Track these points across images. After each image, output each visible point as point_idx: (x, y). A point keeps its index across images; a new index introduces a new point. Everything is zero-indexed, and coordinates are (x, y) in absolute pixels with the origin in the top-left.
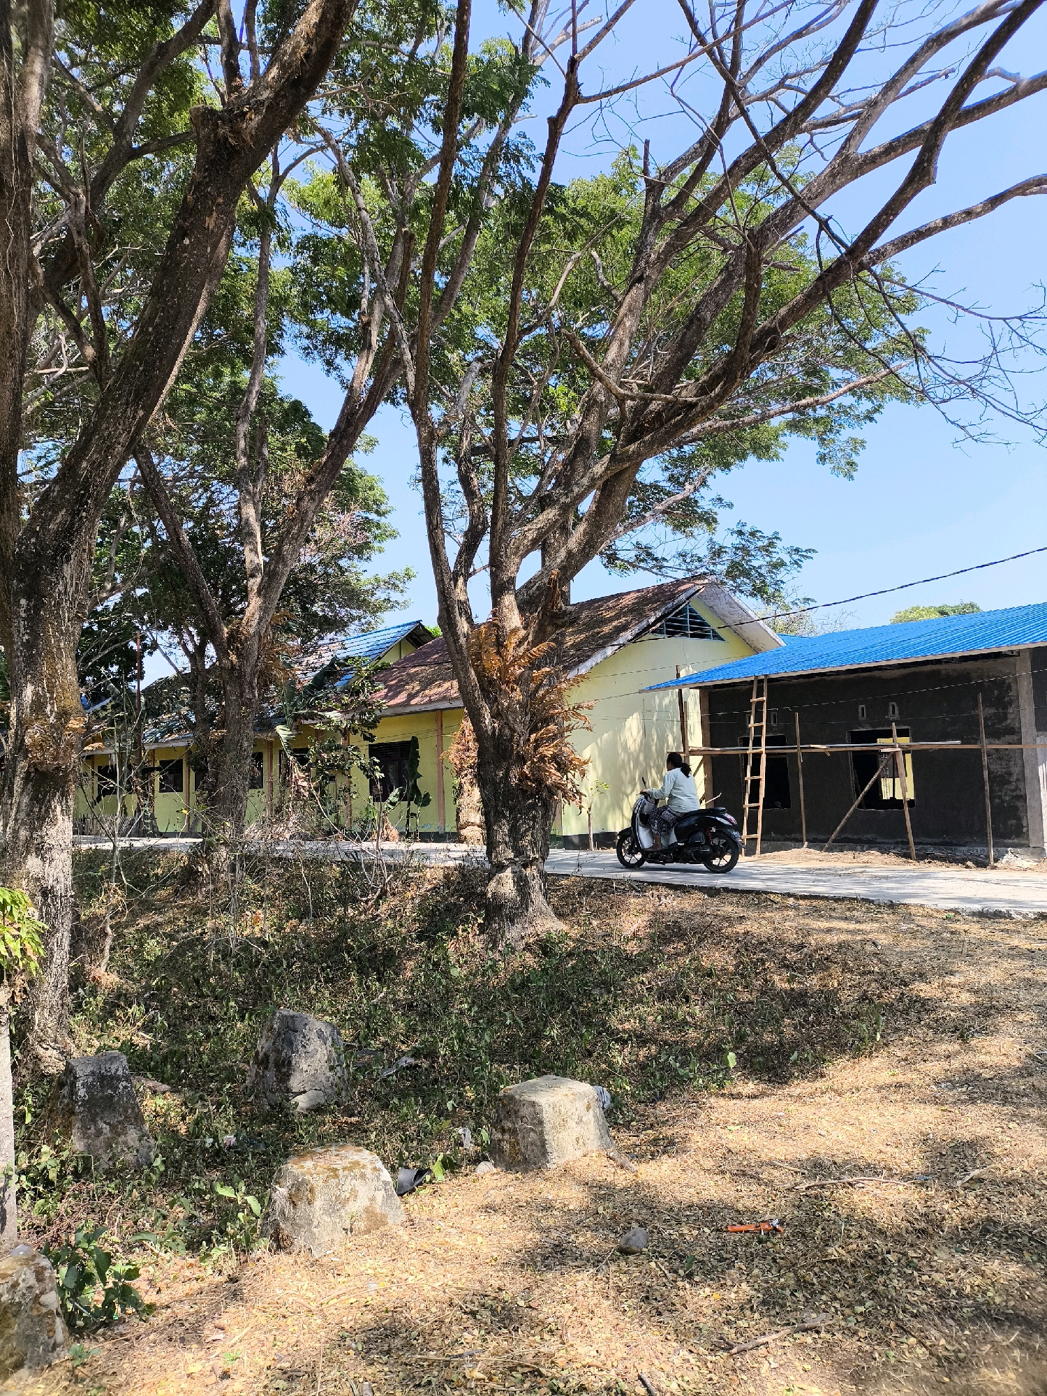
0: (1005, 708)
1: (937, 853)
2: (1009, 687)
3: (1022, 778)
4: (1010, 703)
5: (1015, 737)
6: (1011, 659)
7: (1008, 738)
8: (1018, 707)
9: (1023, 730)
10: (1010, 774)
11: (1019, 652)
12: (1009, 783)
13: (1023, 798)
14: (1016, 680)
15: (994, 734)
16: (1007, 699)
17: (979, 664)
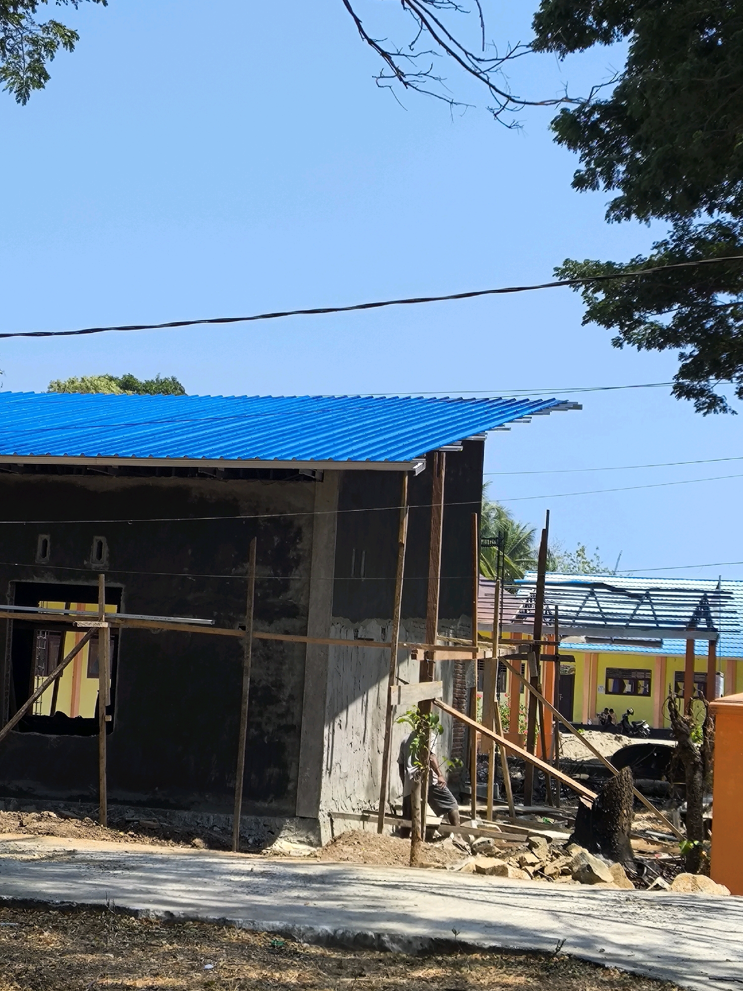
0: (287, 570)
1: (144, 821)
2: (299, 532)
3: (298, 696)
4: (297, 561)
5: (297, 623)
6: (307, 485)
7: (285, 622)
8: (309, 570)
9: (312, 611)
10: (280, 686)
11: (323, 473)
12: (276, 701)
13: (295, 730)
14: (311, 520)
15: (266, 614)
16: (292, 554)
17: (254, 486)
